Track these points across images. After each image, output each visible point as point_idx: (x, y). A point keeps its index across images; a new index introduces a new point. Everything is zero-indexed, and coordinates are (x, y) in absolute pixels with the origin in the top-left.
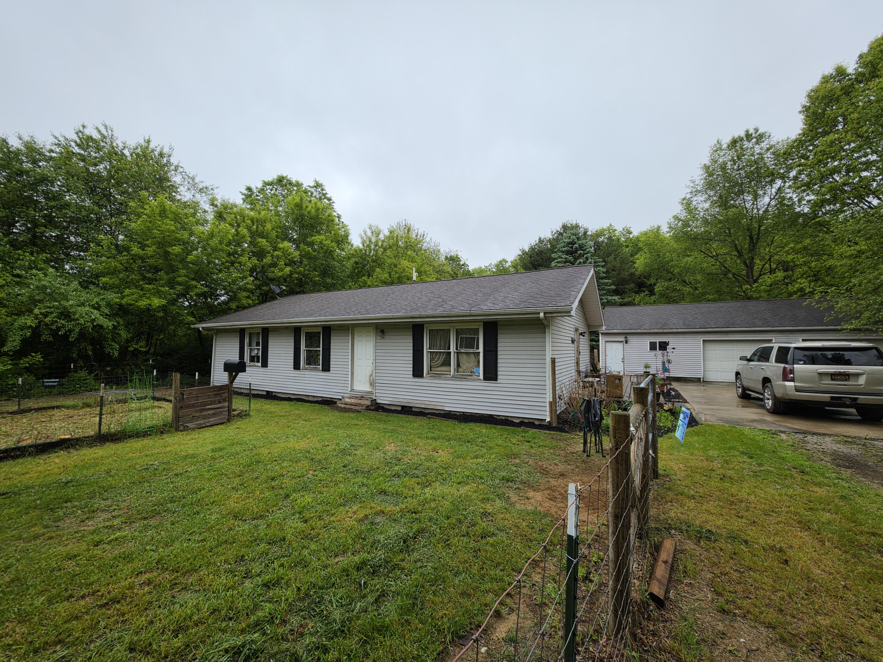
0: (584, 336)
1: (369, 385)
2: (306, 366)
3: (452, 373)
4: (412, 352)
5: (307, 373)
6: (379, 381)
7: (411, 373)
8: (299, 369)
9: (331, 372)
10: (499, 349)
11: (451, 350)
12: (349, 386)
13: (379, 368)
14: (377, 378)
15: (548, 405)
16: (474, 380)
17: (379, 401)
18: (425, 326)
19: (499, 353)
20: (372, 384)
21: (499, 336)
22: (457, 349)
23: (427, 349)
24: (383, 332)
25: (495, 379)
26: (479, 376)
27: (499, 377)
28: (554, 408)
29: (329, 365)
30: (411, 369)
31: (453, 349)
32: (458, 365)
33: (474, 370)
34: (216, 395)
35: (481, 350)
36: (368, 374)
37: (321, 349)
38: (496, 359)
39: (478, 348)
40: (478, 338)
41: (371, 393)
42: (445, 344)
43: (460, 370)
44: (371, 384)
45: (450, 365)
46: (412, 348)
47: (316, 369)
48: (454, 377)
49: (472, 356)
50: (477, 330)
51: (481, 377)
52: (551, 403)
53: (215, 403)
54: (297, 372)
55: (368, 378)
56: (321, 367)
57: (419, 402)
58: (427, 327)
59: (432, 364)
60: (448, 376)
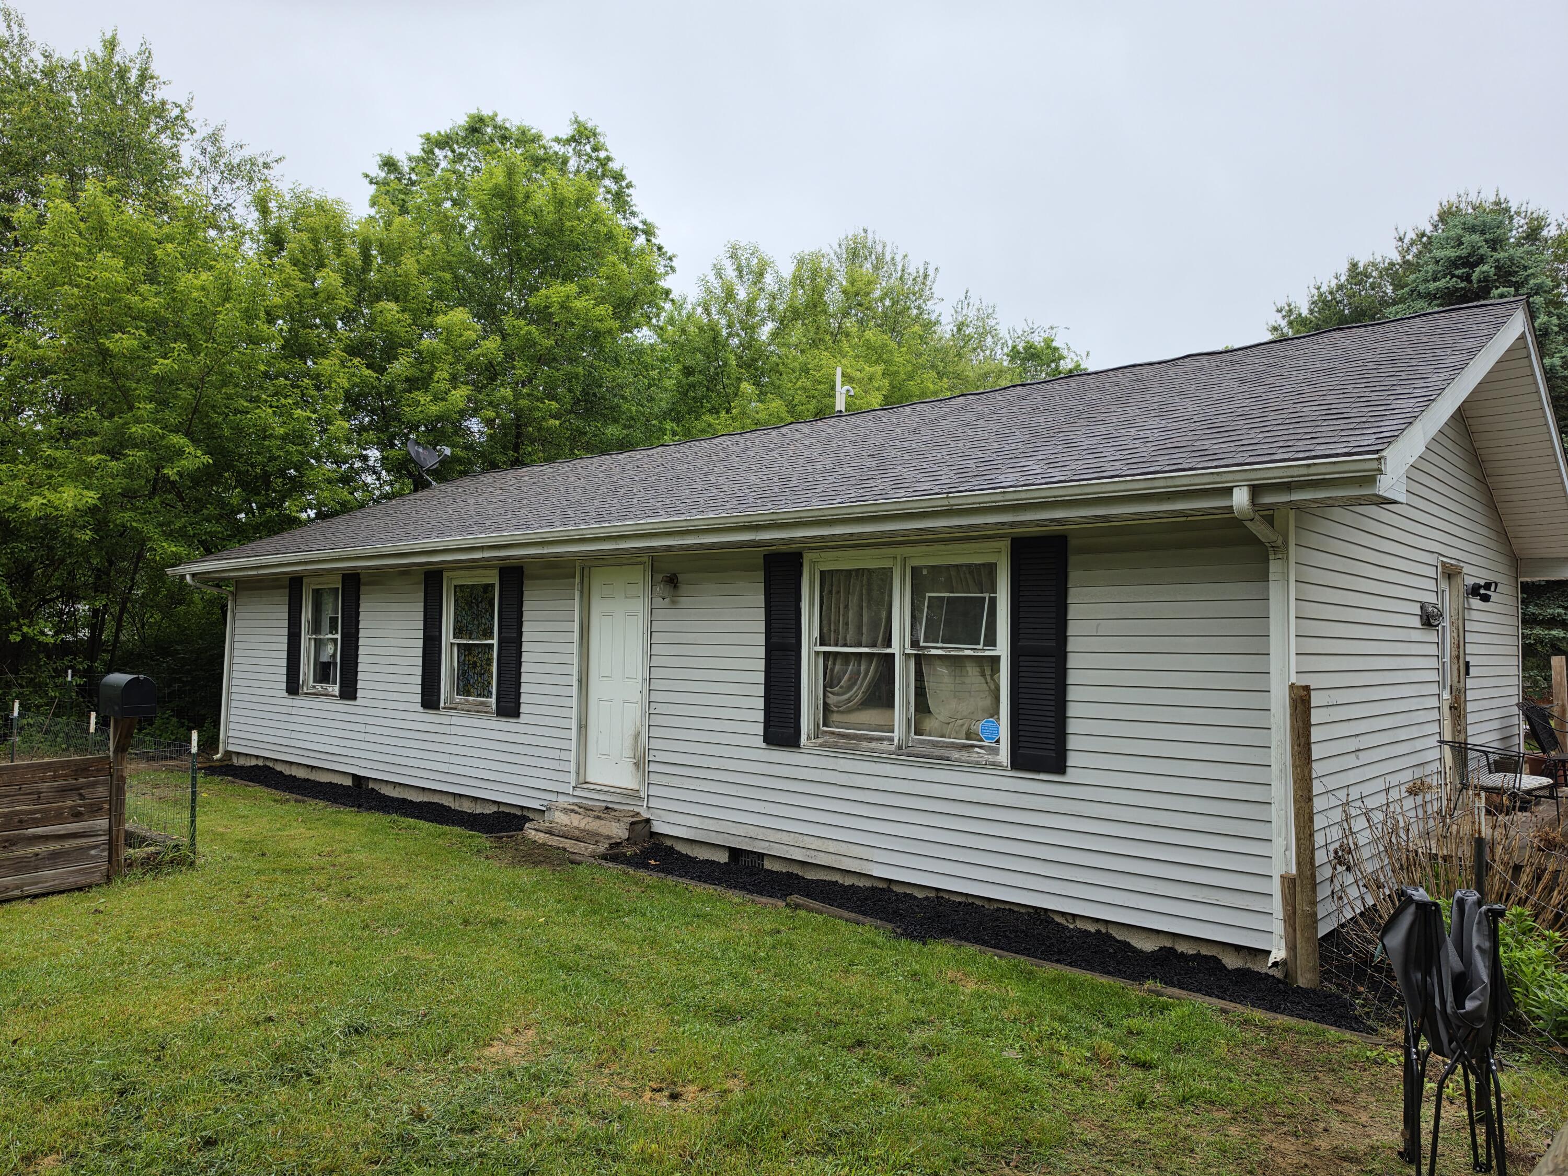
0: (1486, 599)
1: (631, 768)
2: (458, 699)
3: (896, 735)
4: (761, 652)
5: (457, 719)
6: (661, 757)
7: (760, 729)
8: (437, 708)
9: (523, 718)
10: (1072, 645)
11: (895, 649)
12: (572, 768)
13: (661, 709)
14: (654, 744)
15: (1275, 887)
16: (977, 765)
17: (658, 827)
18: (807, 558)
19: (1073, 661)
20: (641, 763)
21: (1075, 595)
22: (915, 644)
23: (812, 644)
24: (673, 582)
25: (1059, 766)
26: (995, 751)
27: (1073, 759)
28: (1303, 907)
29: (519, 695)
30: (760, 716)
31: (899, 645)
32: (922, 706)
33: (979, 727)
34: (63, 791)
35: (1003, 648)
36: (630, 731)
37: (495, 642)
38: (1062, 686)
39: (991, 641)
40: (993, 601)
41: (633, 795)
42: (875, 625)
43: (929, 724)
44: (637, 765)
45: (891, 706)
46: (761, 639)
47: (480, 710)
48: (904, 753)
49: (972, 671)
50: (991, 569)
51: (1004, 755)
52: (1289, 883)
53: (59, 818)
54: (430, 716)
55: (628, 742)
56: (493, 700)
57: (785, 838)
58: (813, 563)
59: (832, 699)
60: (884, 746)
